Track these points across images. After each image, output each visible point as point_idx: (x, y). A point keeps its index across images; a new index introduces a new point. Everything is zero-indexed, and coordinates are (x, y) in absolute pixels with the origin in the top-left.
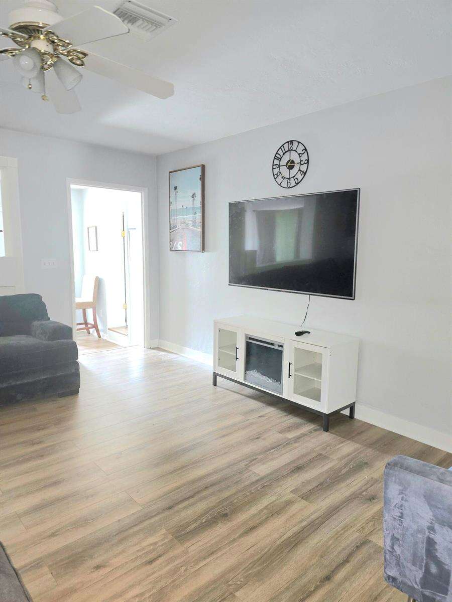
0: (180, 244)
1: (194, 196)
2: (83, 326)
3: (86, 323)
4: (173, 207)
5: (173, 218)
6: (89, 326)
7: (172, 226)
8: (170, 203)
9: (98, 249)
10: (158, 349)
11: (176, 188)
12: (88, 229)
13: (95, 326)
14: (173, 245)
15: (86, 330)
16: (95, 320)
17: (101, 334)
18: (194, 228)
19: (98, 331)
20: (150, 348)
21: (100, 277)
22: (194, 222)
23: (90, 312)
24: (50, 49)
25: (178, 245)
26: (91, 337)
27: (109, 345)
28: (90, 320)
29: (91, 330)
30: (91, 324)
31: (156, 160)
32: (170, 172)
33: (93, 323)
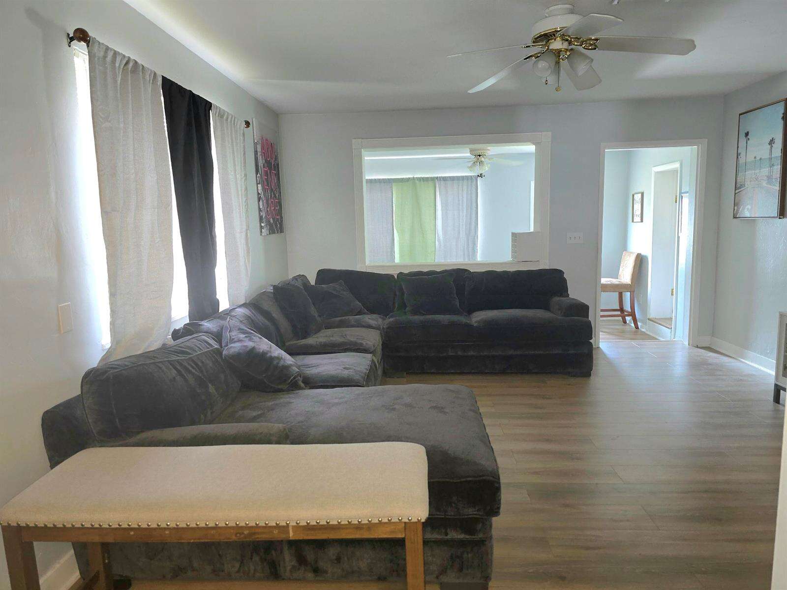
0: (748, 209)
1: (772, 142)
2: (619, 313)
3: (622, 310)
4: (742, 160)
5: (740, 174)
6: (625, 313)
7: (738, 185)
8: (738, 155)
9: (644, 220)
10: (709, 349)
11: (747, 134)
12: (633, 196)
13: (633, 314)
14: (738, 210)
15: (620, 318)
16: (632, 307)
17: (639, 324)
18: (769, 186)
19: (635, 321)
20: (697, 347)
21: (643, 254)
22: (769, 178)
23: (627, 296)
24: (565, 45)
25: (746, 210)
26: (627, 327)
27: (646, 337)
28: (627, 307)
29: (628, 319)
30: (627, 312)
31: (724, 99)
32: (740, 115)
33: (629, 310)
